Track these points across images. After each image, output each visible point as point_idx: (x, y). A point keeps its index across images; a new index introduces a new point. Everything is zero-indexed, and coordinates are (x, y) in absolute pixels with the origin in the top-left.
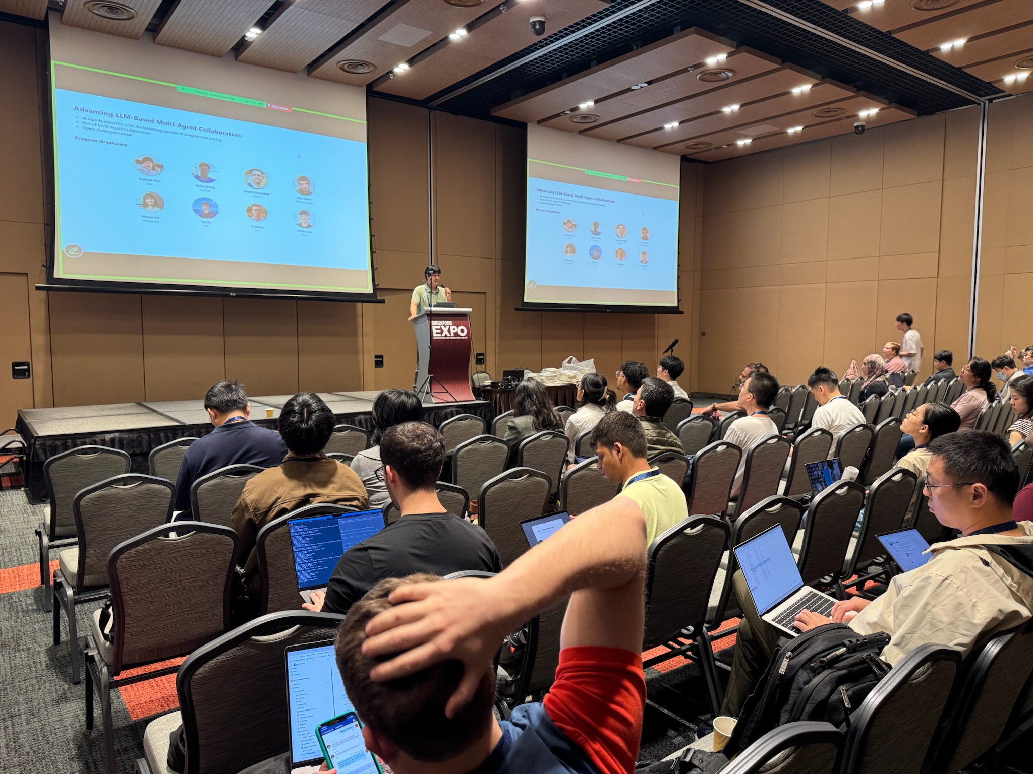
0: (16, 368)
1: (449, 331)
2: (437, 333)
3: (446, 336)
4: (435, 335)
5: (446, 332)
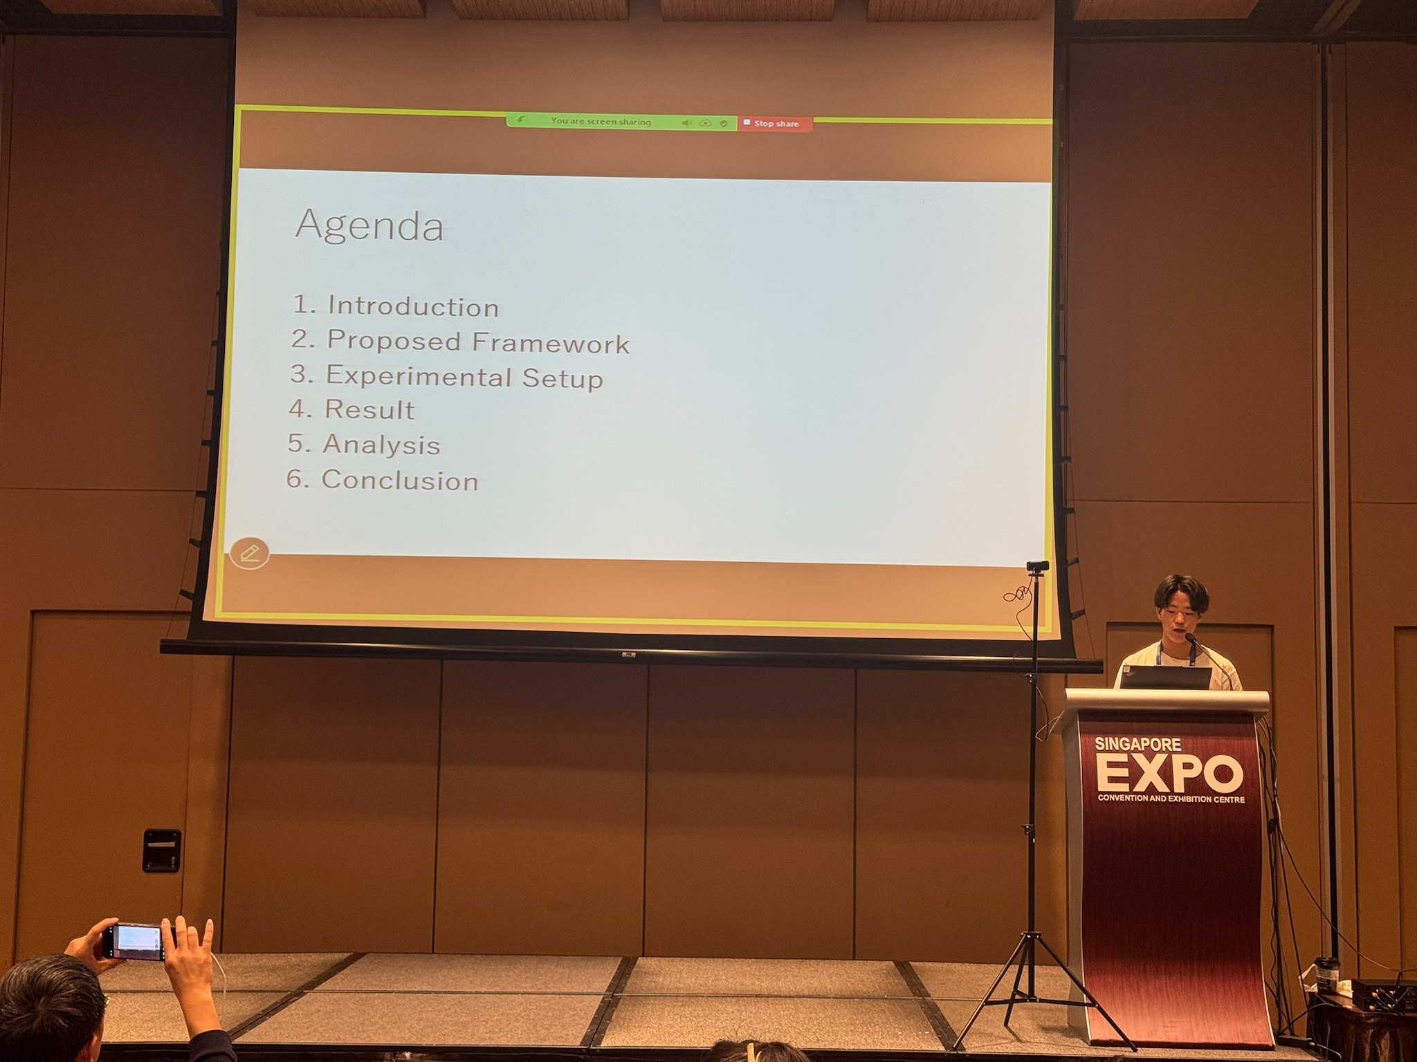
0: (150, 845)
1: (1166, 772)
2: (1112, 780)
3: (1151, 789)
4: (1103, 785)
5: (1150, 774)
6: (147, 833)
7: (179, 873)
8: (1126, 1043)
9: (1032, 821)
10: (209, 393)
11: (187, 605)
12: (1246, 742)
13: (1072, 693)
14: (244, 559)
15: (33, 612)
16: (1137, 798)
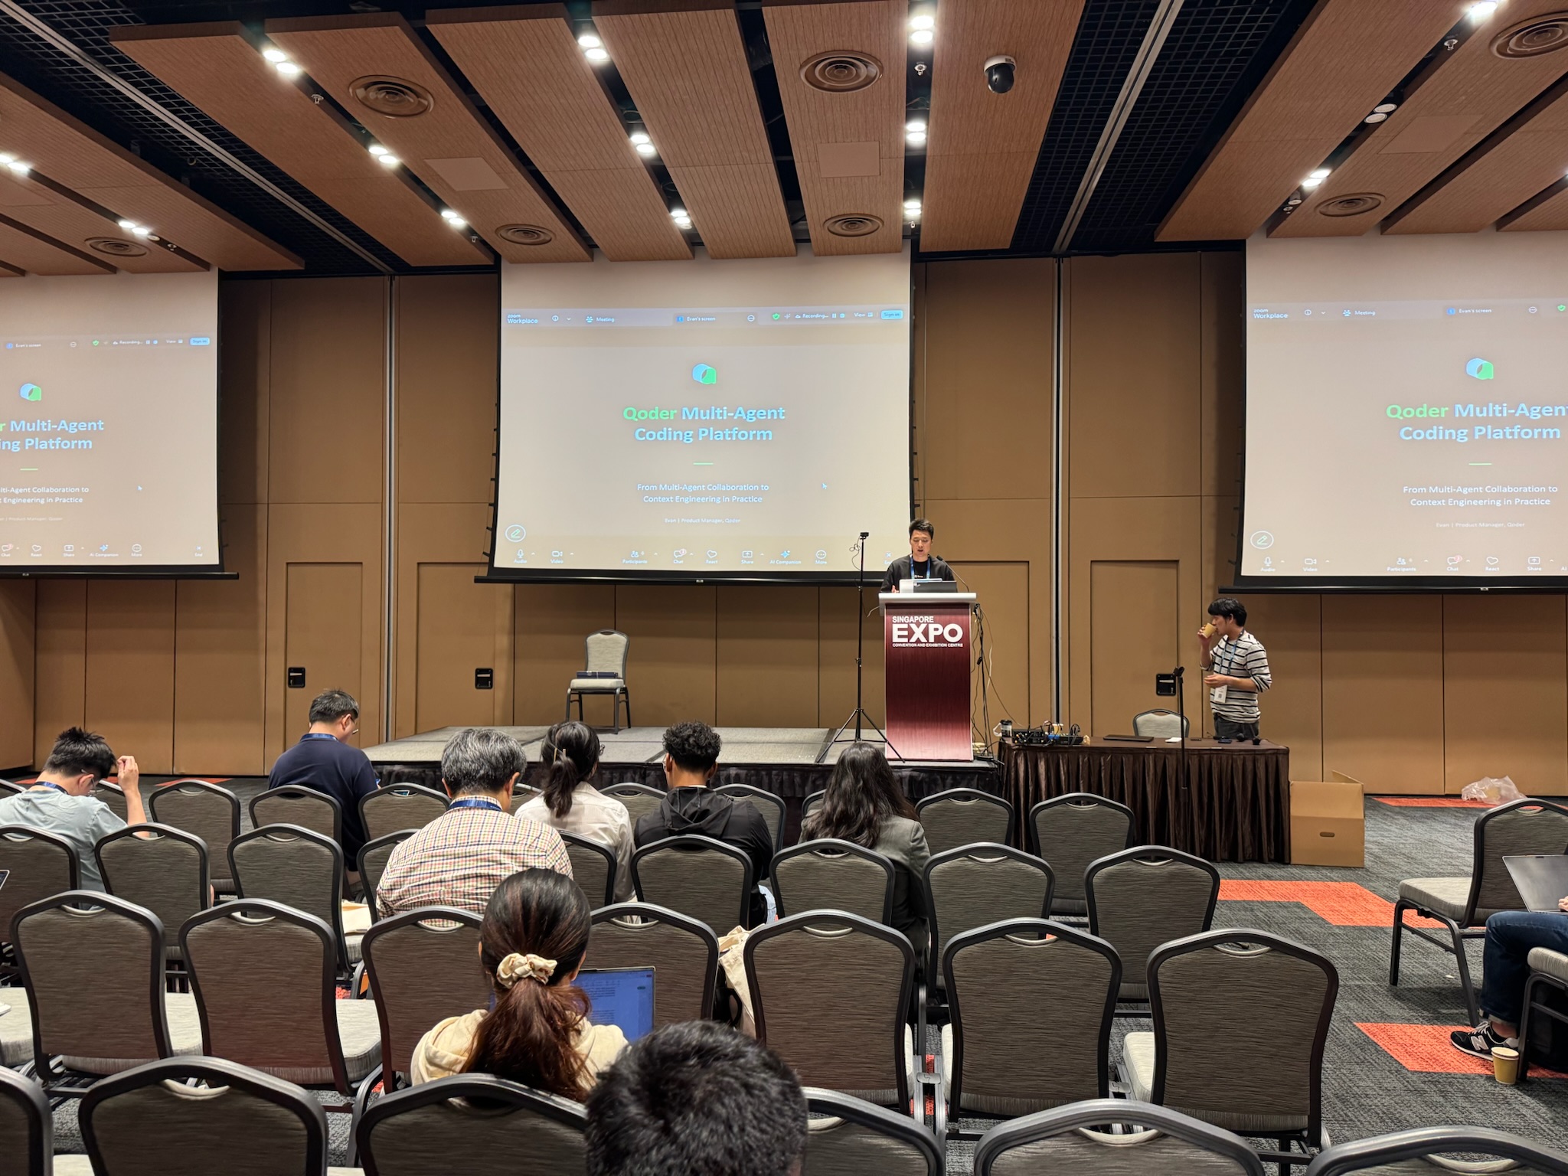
0: (478, 675)
1: (926, 633)
2: (899, 636)
3: (918, 641)
4: (895, 639)
5: (918, 634)
6: (477, 670)
7: (492, 690)
8: (900, 759)
9: (860, 656)
10: (493, 454)
11: (486, 559)
12: (965, 617)
13: (882, 596)
14: (513, 537)
15: (419, 564)
16: (912, 645)
